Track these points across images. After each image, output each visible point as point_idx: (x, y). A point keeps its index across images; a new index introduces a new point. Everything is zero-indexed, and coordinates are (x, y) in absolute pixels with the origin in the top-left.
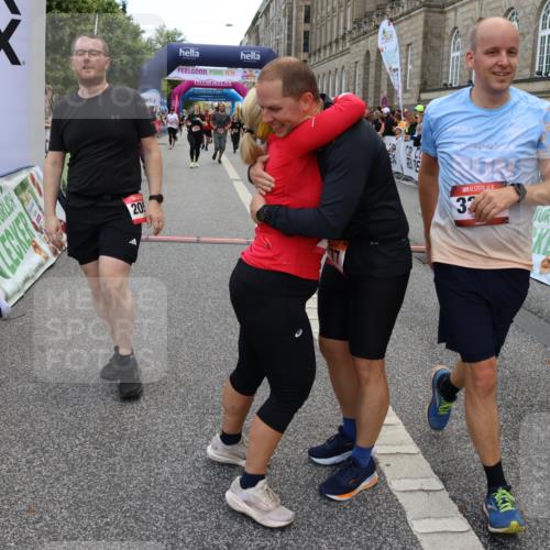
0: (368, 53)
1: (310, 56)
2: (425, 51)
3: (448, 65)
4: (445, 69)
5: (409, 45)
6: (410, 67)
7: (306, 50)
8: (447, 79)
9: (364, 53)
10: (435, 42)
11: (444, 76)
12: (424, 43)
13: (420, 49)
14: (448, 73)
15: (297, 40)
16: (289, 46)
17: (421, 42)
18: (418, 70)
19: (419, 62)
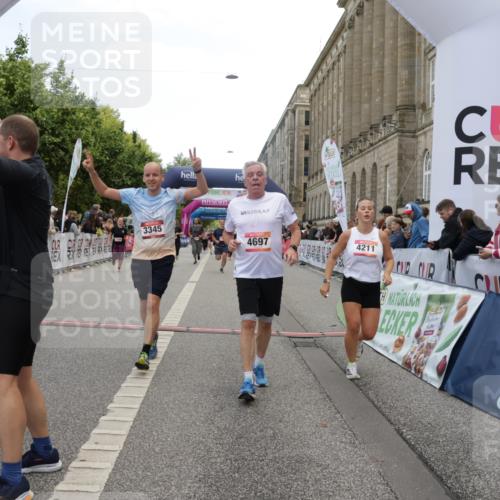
0: (354, 174)
1: (309, 179)
2: (400, 170)
3: (421, 183)
4: (419, 187)
5: (387, 166)
6: (388, 186)
7: (306, 174)
8: (421, 195)
9: (351, 174)
10: (409, 163)
11: (419, 192)
12: (399, 164)
13: (396, 169)
14: (421, 190)
15: (298, 165)
16: (292, 170)
17: (396, 163)
18: (395, 188)
19: (395, 181)
